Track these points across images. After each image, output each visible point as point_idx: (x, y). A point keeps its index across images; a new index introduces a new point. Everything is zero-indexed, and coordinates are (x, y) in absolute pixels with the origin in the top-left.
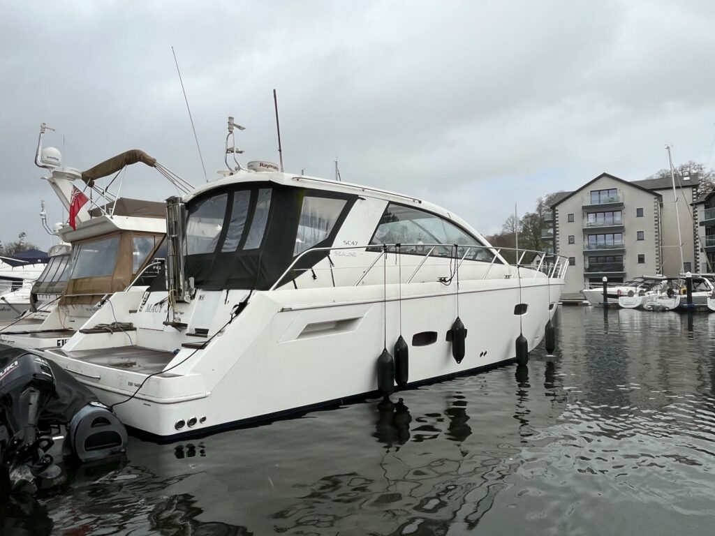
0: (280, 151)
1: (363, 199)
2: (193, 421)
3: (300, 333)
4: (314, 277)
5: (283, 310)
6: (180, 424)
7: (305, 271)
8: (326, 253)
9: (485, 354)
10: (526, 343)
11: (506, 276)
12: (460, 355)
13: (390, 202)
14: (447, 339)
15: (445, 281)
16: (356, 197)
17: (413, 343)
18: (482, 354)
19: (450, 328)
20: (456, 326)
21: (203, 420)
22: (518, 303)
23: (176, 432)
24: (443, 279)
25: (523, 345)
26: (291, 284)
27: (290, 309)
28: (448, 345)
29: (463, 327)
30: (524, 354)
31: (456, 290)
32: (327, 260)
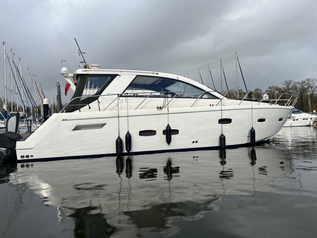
1: (120, 76)
2: (27, 156)
3: (73, 128)
4: (90, 108)
5: (63, 120)
6: (23, 157)
7: (85, 106)
9: (197, 142)
10: (224, 138)
11: (211, 105)
12: (169, 141)
13: (137, 76)
14: (164, 134)
15: (160, 108)
16: (117, 75)
17: (140, 135)
18: (193, 142)
19: (165, 129)
20: (167, 128)
21: (32, 156)
22: (221, 118)
23: (21, 159)
24: (159, 107)
25: (222, 139)
26: (79, 110)
27: (67, 120)
28: (164, 137)
29: (170, 128)
30: (223, 143)
31: (167, 112)
32: (97, 101)
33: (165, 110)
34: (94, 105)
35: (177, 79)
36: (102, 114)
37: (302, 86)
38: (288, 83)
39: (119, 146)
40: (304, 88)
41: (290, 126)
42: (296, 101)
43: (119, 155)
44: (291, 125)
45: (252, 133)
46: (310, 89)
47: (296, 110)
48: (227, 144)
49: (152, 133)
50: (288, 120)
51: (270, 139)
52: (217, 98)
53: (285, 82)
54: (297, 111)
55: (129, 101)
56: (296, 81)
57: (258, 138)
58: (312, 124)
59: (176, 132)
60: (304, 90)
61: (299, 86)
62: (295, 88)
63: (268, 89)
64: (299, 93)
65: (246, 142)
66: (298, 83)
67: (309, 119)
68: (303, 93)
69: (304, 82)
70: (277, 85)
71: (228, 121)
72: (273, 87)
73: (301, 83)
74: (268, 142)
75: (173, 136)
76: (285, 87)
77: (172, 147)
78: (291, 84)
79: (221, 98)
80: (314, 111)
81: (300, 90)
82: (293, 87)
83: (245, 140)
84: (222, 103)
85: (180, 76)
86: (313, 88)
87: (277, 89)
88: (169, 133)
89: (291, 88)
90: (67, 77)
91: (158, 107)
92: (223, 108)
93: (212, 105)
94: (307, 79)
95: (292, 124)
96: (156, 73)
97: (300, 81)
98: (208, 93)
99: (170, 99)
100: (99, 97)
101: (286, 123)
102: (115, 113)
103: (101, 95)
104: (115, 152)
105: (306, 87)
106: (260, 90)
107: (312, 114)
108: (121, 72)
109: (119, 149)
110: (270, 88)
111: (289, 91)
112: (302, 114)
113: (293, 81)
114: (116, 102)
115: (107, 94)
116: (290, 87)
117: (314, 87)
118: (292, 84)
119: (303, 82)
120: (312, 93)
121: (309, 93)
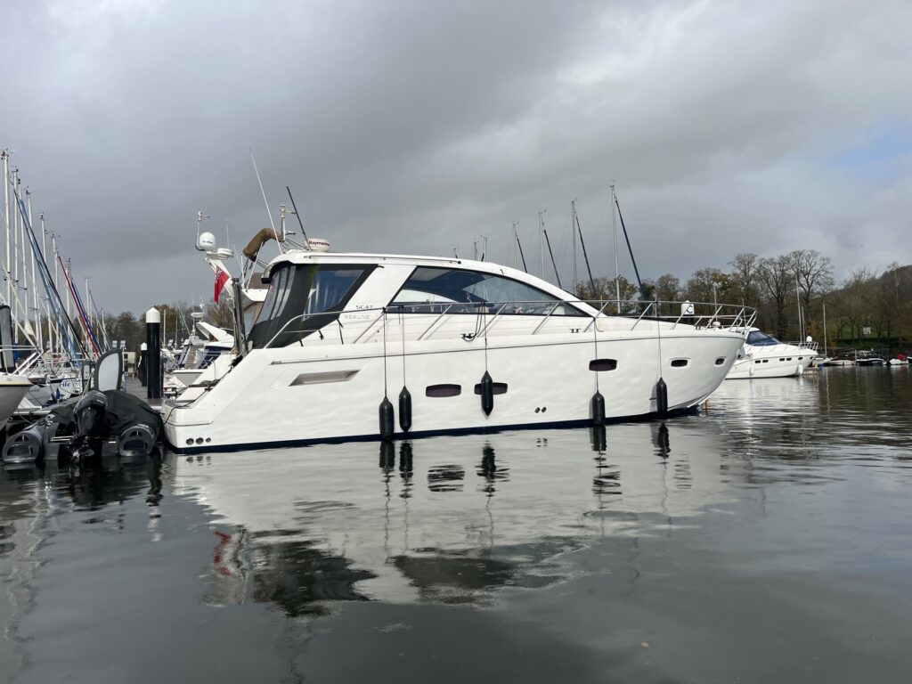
0: (304, 233)
1: (382, 267)
2: (200, 440)
3: (292, 381)
4: (322, 337)
5: (273, 363)
6: (190, 441)
7: (311, 333)
8: (336, 317)
9: (544, 410)
10: (602, 401)
11: (573, 330)
12: (488, 408)
13: (418, 267)
14: (476, 393)
15: (469, 337)
16: (375, 266)
17: (428, 394)
18: (538, 410)
19: (479, 382)
20: (483, 379)
21: (208, 440)
22: (594, 359)
23: (187, 446)
24: (467, 335)
25: (598, 403)
26: (299, 342)
27: (280, 363)
28: (479, 398)
29: (490, 380)
30: (599, 412)
31: (483, 345)
32: (336, 322)
33: (479, 342)
34: (330, 330)
35: (500, 273)
36: (348, 349)
37: (783, 271)
38: (745, 262)
39: (386, 418)
40: (786, 276)
41: (749, 376)
42: (752, 320)
43: (385, 438)
44: (751, 374)
45: (661, 391)
46: (803, 280)
47: (763, 336)
48: (607, 416)
49: (453, 390)
50: (737, 362)
51: (697, 405)
52: (586, 315)
53: (738, 258)
54: (764, 339)
55: (406, 321)
56: (767, 258)
57: (673, 402)
58: (801, 371)
59: (502, 388)
60: (785, 282)
61: (773, 270)
62: (764, 276)
63: (695, 278)
64: (774, 289)
65: (648, 411)
66: (771, 262)
67: (795, 360)
68: (785, 289)
69: (788, 260)
70: (717, 268)
71: (609, 364)
72: (707, 272)
73: (780, 264)
74: (693, 411)
75: (496, 398)
76: (738, 272)
77: (495, 419)
78: (753, 264)
79: (595, 315)
80: (809, 339)
81: (776, 281)
82: (759, 272)
83: (646, 406)
84: (595, 326)
85: (508, 268)
86: (810, 277)
87: (717, 277)
88: (488, 390)
89: (753, 275)
90: (215, 257)
91: (464, 335)
92: (600, 336)
93: (575, 331)
94: (794, 253)
95: (752, 372)
96: (458, 260)
97: (777, 259)
98: (567, 305)
99: (489, 317)
100: (339, 314)
101: (733, 369)
102: (377, 348)
103: (345, 309)
104: (378, 432)
105: (792, 272)
106: (673, 280)
107: (803, 345)
108: (384, 258)
109: (386, 425)
110: (699, 274)
111: (748, 282)
112: (778, 346)
113: (759, 258)
114: (380, 323)
115: (356, 309)
116: (751, 272)
117: (812, 272)
118: (756, 264)
119: (785, 260)
120: (807, 289)
121: (799, 290)
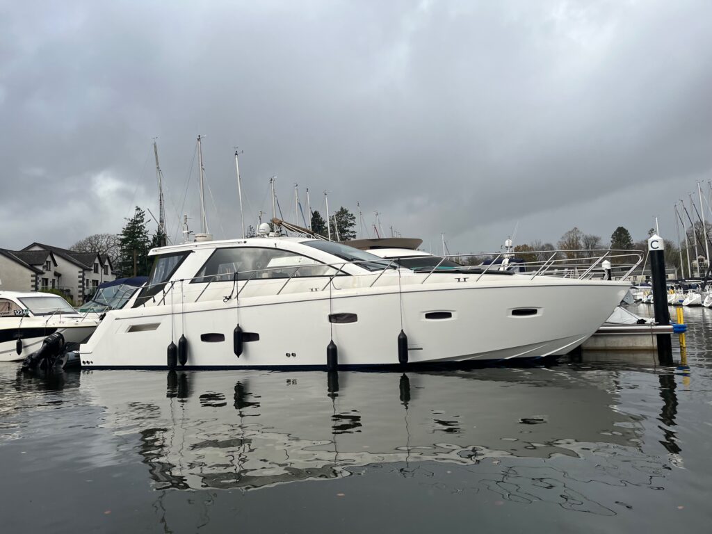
1: (194, 252)
3: (129, 329)
4: (154, 301)
5: (116, 319)
7: (150, 298)
8: (163, 288)
9: (294, 355)
10: (336, 349)
11: (312, 289)
12: (238, 350)
13: (217, 249)
15: (229, 298)
16: (191, 251)
17: (202, 340)
18: (288, 355)
20: (235, 331)
21: (92, 362)
25: (332, 351)
26: (143, 305)
27: (120, 319)
29: (242, 331)
31: (236, 305)
32: (162, 291)
34: (159, 296)
35: (274, 246)
39: (170, 355)
43: (171, 369)
48: (339, 363)
49: (218, 337)
59: (254, 337)
75: (250, 344)
88: (242, 339)
91: (226, 298)
93: (314, 290)
96: (245, 240)
98: (332, 267)
100: (166, 284)
104: (165, 363)
108: (196, 246)
109: (170, 360)
